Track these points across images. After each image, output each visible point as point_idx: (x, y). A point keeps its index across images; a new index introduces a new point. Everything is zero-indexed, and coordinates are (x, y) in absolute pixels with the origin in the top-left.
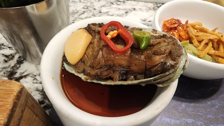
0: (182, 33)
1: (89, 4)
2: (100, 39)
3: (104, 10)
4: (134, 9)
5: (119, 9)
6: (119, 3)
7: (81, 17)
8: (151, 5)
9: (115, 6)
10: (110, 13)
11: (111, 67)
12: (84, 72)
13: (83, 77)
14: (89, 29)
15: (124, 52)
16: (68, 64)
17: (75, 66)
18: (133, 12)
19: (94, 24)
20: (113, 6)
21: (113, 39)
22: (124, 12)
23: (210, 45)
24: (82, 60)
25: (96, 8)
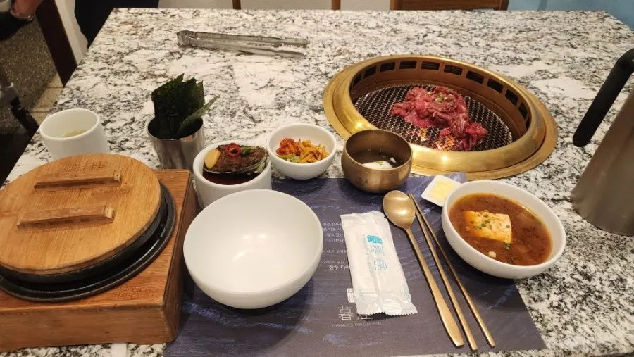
0: (292, 149)
1: (219, 130)
3: (234, 134)
5: (249, 132)
7: (213, 141)
10: (240, 137)
11: (231, 165)
12: (217, 171)
13: (216, 173)
15: (237, 157)
16: (207, 169)
17: (211, 169)
18: (264, 134)
19: (222, 146)
20: (244, 130)
21: (231, 152)
22: (254, 135)
23: (311, 155)
25: (227, 133)
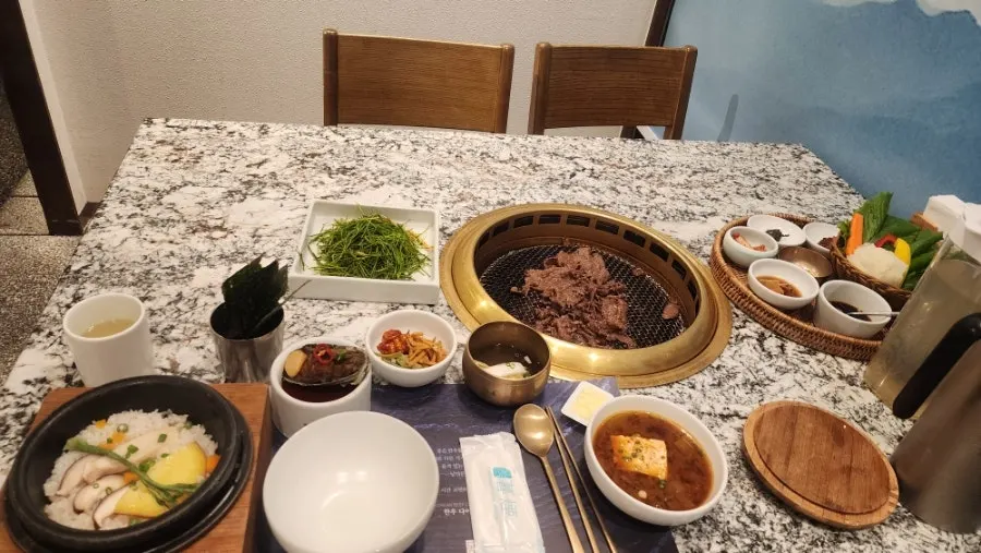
0: (399, 345)
2: (313, 357)
4: (361, 315)
6: (341, 307)
8: (385, 307)
9: (335, 311)
11: (321, 375)
12: (301, 381)
13: (301, 384)
14: (304, 349)
15: (329, 364)
17: (295, 378)
19: (309, 345)
21: (322, 356)
23: (423, 354)
24: (300, 374)
